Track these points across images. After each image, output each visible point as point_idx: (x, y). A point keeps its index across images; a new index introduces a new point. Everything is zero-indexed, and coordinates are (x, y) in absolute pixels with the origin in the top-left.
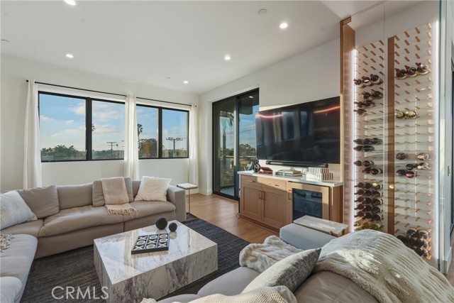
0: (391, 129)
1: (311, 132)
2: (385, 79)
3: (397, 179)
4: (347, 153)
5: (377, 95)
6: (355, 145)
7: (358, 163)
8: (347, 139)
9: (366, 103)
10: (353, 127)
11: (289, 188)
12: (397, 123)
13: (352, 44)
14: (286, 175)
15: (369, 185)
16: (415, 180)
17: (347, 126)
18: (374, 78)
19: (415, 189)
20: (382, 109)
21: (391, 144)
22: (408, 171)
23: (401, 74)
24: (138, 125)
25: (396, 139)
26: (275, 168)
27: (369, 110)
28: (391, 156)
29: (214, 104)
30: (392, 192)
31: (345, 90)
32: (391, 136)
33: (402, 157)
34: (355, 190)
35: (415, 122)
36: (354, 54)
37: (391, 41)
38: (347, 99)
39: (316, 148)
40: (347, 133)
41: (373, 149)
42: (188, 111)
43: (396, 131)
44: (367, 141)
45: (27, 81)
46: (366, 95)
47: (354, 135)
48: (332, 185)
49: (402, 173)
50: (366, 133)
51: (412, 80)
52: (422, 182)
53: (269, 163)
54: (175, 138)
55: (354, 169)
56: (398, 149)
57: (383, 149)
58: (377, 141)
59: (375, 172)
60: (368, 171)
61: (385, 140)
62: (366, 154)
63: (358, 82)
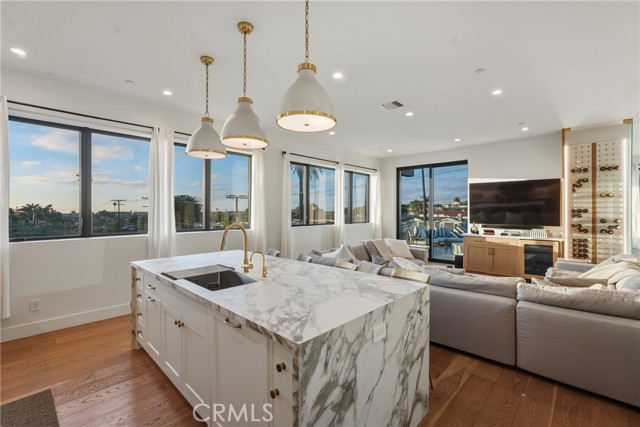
0: (594, 203)
2: (590, 169)
3: (598, 235)
7: (573, 226)
9: (577, 185)
11: (521, 244)
12: (598, 200)
15: (579, 240)
19: (612, 241)
20: (587, 189)
21: (594, 213)
23: (602, 169)
25: (598, 210)
27: (579, 190)
28: (594, 220)
29: (398, 169)
30: (594, 243)
32: (594, 208)
33: (603, 221)
35: (611, 199)
36: (566, 148)
37: (594, 145)
41: (580, 216)
42: (368, 175)
44: (580, 211)
46: (579, 180)
48: (560, 240)
49: (601, 231)
50: (575, 205)
52: (616, 237)
54: (237, 195)
56: (600, 216)
58: (584, 211)
59: (586, 231)
61: (590, 210)
62: (578, 219)
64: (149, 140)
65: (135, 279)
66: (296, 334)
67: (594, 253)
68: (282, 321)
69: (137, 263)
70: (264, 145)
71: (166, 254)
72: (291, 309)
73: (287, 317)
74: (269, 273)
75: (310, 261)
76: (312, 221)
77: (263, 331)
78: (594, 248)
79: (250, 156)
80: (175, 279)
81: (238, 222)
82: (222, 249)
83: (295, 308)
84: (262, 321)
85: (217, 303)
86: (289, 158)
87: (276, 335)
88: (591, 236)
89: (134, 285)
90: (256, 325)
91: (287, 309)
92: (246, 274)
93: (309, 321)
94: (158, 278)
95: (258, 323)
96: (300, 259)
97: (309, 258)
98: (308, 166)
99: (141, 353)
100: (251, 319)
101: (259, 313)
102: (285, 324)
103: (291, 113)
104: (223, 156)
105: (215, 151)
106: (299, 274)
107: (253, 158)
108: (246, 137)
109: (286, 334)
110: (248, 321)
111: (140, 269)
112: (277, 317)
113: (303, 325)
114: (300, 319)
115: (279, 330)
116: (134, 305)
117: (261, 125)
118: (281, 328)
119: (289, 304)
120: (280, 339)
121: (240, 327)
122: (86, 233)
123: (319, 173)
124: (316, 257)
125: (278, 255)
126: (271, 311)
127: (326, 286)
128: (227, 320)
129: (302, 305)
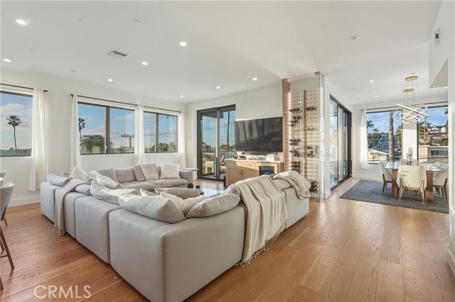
0: (305, 135)
1: (266, 133)
2: (303, 110)
3: (307, 159)
4: (286, 146)
5: (299, 118)
6: (290, 142)
7: (291, 152)
8: (286, 139)
9: (295, 121)
10: (289, 133)
12: (308, 132)
13: (289, 90)
14: (255, 159)
15: (296, 163)
16: (314, 159)
17: (286, 132)
18: (298, 110)
19: (314, 163)
20: (301, 124)
21: (305, 142)
22: (311, 155)
23: (308, 109)
24: (80, 119)
25: (308, 140)
26: (248, 156)
27: (297, 124)
28: (305, 148)
29: (198, 111)
30: (306, 164)
31: (285, 115)
32: (305, 138)
33: (309, 148)
34: (290, 165)
35: (314, 132)
36: (289, 95)
37: (305, 92)
38: (286, 118)
39: (270, 144)
40: (287, 136)
42: (177, 116)
43: (308, 136)
44: (295, 140)
45: (72, 95)
46: (294, 118)
47: (290, 138)
48: (279, 162)
49: (309, 155)
51: (313, 111)
52: (317, 159)
53: (243, 153)
55: (290, 154)
56: (308, 144)
57: (301, 144)
58: (299, 140)
59: (298, 155)
60: (295, 155)
61: (303, 140)
62: (296, 147)
63: (291, 111)
67: (306, 172)
78: (306, 168)
88: (304, 159)
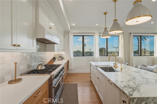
54: (116, 47)
64: (94, 36)
65: (91, 66)
66: (130, 93)
68: (125, 87)
69: (91, 63)
70: (122, 31)
71: (97, 61)
72: (129, 83)
73: (127, 86)
74: (123, 70)
75: (141, 68)
76: (143, 54)
77: (118, 88)
79: (119, 36)
80: (97, 67)
81: (116, 54)
82: (109, 61)
83: (131, 83)
84: (118, 84)
85: (106, 75)
86: (132, 35)
87: (122, 91)
89: (90, 67)
90: (116, 85)
91: (128, 83)
92: (116, 69)
93: (137, 90)
94: (94, 66)
95: (117, 85)
96: (136, 67)
97: (140, 67)
98: (141, 36)
99: (91, 82)
100: (115, 83)
101: (117, 81)
102: (126, 88)
103: (130, 19)
104: (110, 37)
105: (107, 36)
106: (135, 72)
107: (120, 36)
108: (116, 30)
109: (126, 92)
110: (114, 83)
111: (91, 64)
112: (124, 85)
113: (134, 90)
114: (133, 88)
115: (123, 89)
116: (90, 71)
117: (121, 26)
118: (124, 89)
119: (129, 81)
120: (124, 92)
121: (112, 84)
122: (83, 55)
123: (147, 38)
124: (144, 67)
125: (127, 65)
126: (122, 82)
127: (147, 79)
128: (108, 81)
129: (134, 83)
